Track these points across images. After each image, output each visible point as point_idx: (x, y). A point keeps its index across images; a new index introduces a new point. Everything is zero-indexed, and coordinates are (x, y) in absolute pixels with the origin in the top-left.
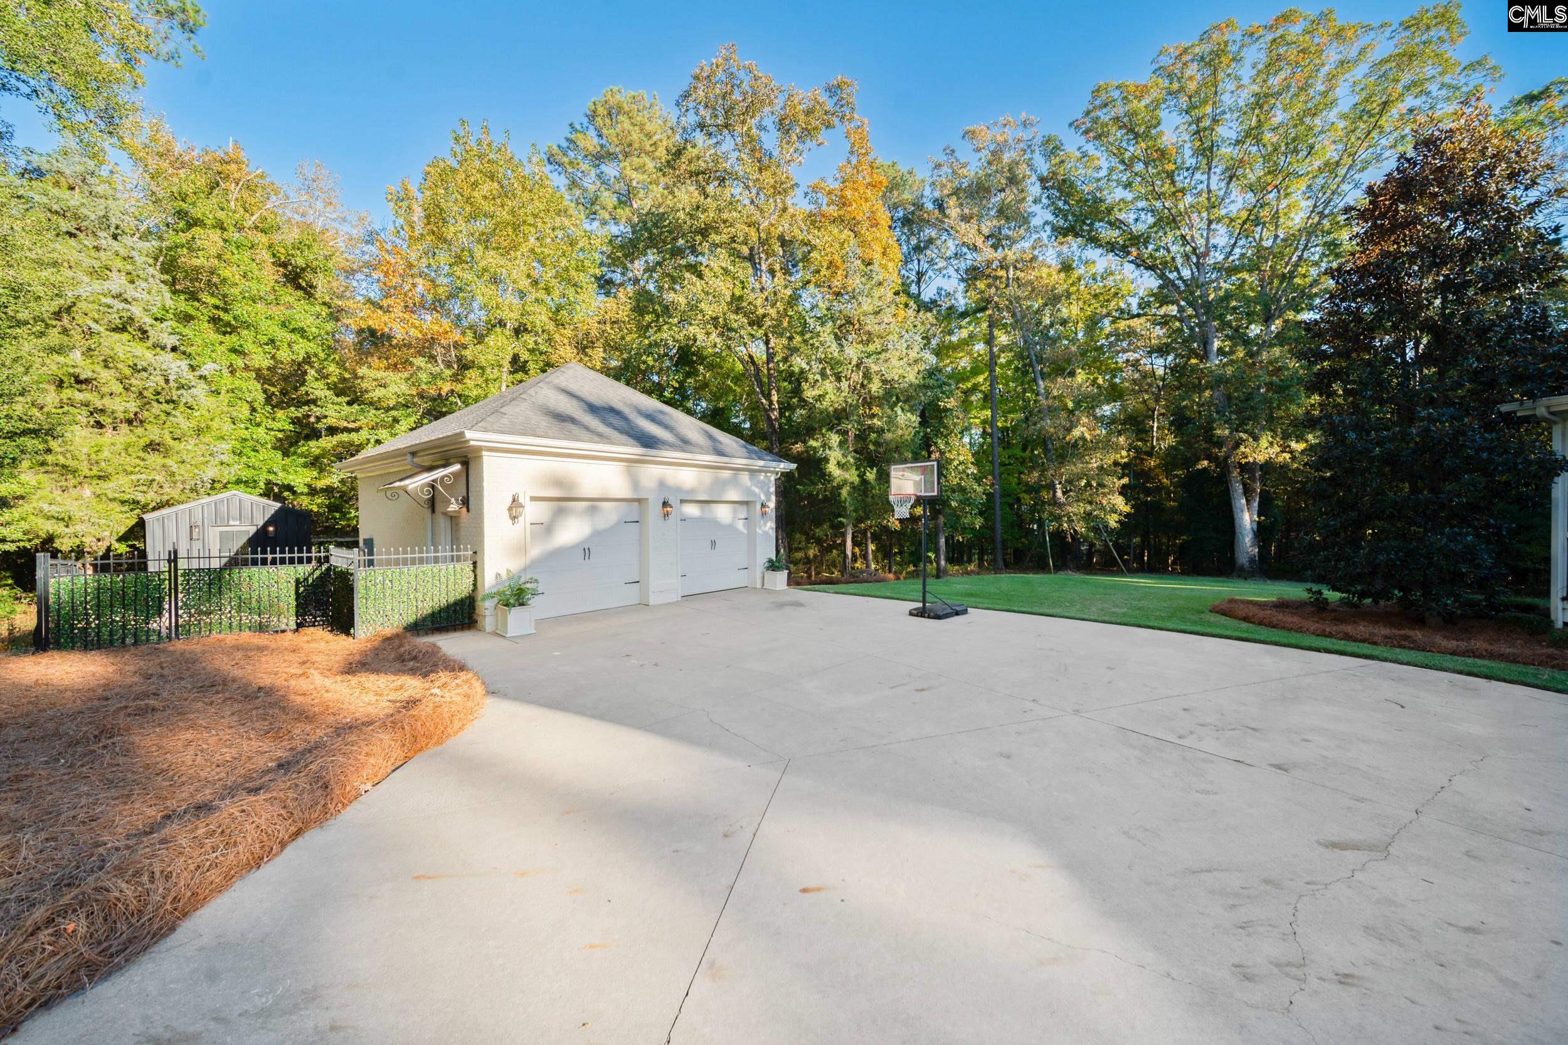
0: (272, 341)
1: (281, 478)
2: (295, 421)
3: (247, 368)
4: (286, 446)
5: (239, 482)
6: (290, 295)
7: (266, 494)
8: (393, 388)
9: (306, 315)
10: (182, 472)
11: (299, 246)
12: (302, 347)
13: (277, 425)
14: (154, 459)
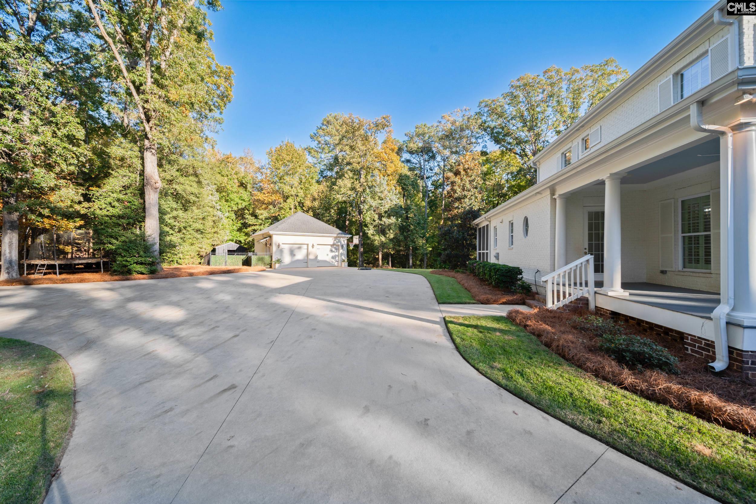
0: (237, 203)
1: (239, 239)
2: (242, 224)
3: (232, 211)
4: (240, 230)
5: (230, 240)
6: (241, 190)
7: (236, 242)
8: (264, 215)
9: (245, 195)
10: (221, 238)
11: (243, 178)
12: (244, 204)
13: (238, 225)
14: (216, 235)
